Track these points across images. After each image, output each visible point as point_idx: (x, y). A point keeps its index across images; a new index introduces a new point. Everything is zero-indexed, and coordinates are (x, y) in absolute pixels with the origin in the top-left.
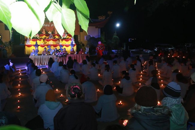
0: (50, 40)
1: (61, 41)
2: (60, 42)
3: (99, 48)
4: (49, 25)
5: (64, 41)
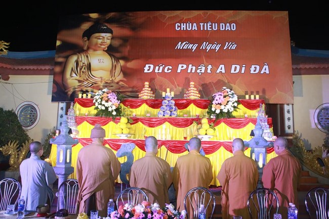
0: (161, 122)
1: (206, 127)
2: (202, 132)
4: (170, 67)
5: (223, 125)
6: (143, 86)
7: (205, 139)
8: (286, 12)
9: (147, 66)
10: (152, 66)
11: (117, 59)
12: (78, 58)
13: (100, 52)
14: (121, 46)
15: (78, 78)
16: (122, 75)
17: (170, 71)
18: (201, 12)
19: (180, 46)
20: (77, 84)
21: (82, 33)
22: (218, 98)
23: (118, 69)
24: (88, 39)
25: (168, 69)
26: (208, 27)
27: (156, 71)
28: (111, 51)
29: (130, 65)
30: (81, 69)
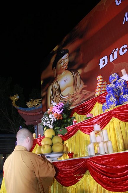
4: (125, 46)
9: (101, 60)
10: (106, 58)
12: (52, 87)
13: (63, 73)
14: (76, 57)
16: (82, 83)
17: (126, 51)
19: (127, 17)
23: (79, 79)
24: (56, 68)
25: (124, 49)
27: (111, 60)
29: (87, 69)
30: (55, 94)
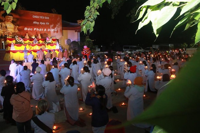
1: (47, 46)
3: (85, 52)
5: (49, 46)
6: (26, 35)
7: (47, 49)
8: (61, 15)
9: (25, 28)
10: (27, 28)
11: (16, 25)
12: (2, 24)
13: (9, 22)
14: (16, 21)
15: (2, 30)
16: (18, 30)
18: (40, 13)
19: (34, 23)
20: (2, 33)
21: (1, 15)
22: (47, 39)
23: (16, 29)
24: (4, 17)
25: (32, 29)
26: (41, 17)
27: (28, 30)
28: (13, 22)
29: (20, 27)
30: (3, 28)
